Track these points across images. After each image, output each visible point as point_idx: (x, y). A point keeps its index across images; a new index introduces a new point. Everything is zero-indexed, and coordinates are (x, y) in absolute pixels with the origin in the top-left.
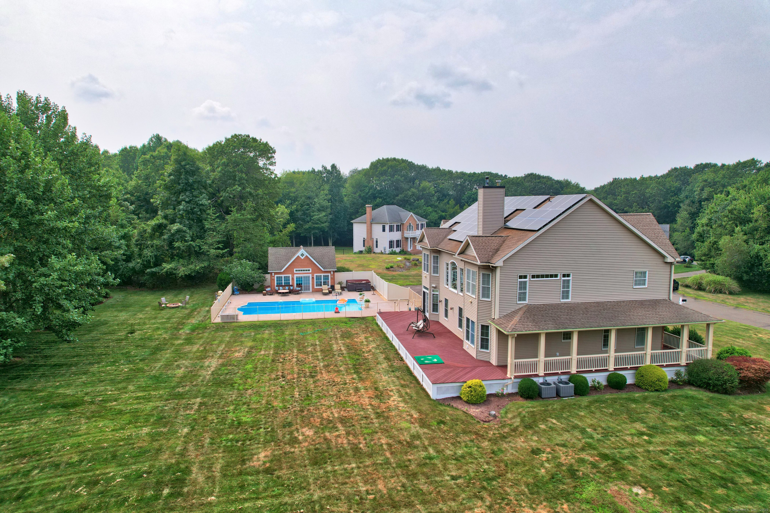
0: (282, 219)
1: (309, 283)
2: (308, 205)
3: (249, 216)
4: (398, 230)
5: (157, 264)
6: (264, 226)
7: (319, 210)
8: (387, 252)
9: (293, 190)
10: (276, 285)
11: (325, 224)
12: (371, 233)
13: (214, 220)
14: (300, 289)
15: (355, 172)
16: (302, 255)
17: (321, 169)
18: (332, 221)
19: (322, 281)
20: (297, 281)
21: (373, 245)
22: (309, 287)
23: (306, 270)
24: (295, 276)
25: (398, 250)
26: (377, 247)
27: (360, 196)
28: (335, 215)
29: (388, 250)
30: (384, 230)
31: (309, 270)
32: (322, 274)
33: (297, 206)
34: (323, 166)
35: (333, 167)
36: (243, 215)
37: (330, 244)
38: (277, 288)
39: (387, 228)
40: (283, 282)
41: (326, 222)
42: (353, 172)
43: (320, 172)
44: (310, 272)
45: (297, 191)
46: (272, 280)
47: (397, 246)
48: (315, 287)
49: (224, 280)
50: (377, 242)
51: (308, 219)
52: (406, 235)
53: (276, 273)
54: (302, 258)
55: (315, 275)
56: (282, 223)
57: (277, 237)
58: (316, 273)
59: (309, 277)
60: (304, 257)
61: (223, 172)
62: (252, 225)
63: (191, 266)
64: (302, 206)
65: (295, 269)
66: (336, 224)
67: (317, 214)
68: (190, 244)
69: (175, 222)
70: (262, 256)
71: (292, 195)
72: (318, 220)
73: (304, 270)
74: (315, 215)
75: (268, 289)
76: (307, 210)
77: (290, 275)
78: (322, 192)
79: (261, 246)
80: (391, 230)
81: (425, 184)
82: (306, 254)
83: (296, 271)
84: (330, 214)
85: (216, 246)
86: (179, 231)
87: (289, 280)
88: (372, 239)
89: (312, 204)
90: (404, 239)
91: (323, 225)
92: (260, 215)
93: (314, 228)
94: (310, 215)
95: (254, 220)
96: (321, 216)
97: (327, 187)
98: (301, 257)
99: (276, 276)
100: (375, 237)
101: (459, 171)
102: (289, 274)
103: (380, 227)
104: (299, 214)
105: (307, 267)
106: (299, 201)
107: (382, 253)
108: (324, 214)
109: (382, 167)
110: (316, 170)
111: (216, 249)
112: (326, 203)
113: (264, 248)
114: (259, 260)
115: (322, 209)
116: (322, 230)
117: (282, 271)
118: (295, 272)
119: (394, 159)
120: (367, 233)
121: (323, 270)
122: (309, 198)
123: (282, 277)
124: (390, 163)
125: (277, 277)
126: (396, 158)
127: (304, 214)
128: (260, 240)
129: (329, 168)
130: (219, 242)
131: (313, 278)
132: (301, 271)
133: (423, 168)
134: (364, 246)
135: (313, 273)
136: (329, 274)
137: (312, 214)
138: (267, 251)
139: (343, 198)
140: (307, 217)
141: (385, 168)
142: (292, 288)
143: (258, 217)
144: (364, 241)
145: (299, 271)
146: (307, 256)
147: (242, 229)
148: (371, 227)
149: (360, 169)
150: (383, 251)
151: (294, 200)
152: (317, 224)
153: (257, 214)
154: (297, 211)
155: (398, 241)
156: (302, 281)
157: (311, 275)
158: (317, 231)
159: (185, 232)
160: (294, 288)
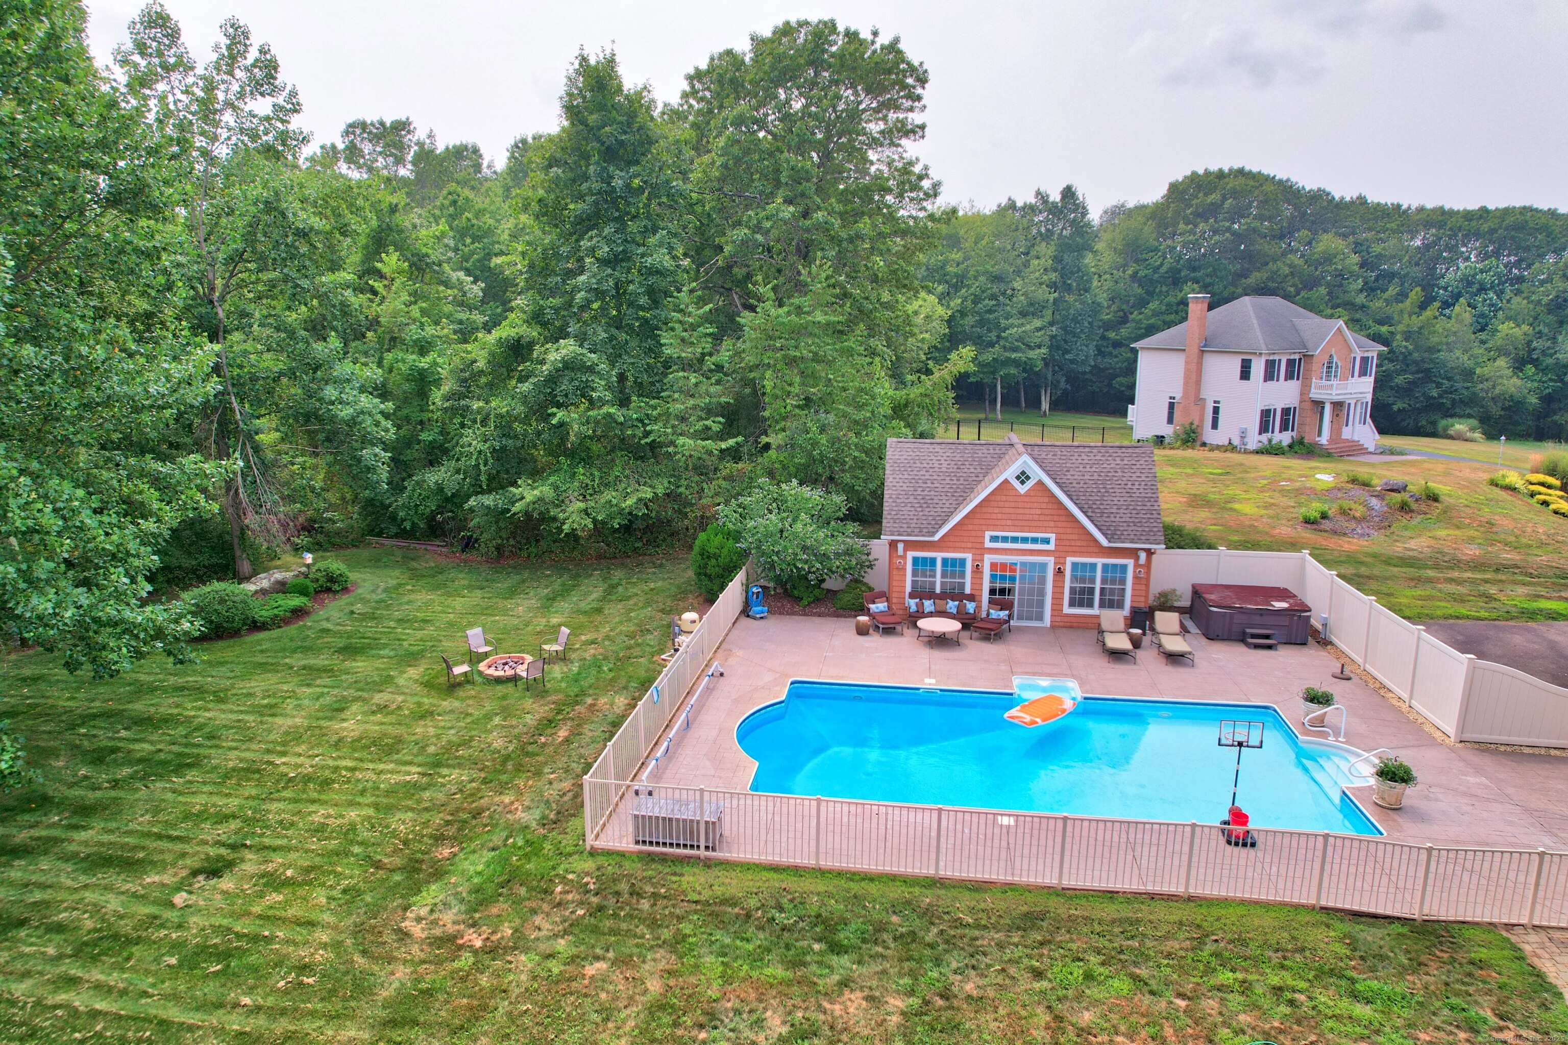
0: (927, 336)
1: (1042, 593)
2: (993, 297)
3: (819, 317)
4: (1289, 376)
5: (497, 483)
6: (873, 353)
7: (1023, 314)
8: (1252, 445)
9: (956, 256)
10: (908, 589)
11: (1037, 351)
12: (1198, 382)
13: (693, 327)
14: (1003, 614)
15: (1117, 213)
16: (1023, 477)
17: (1032, 200)
18: (1055, 345)
19: (1098, 586)
20: (993, 577)
21: (1202, 420)
22: (1041, 604)
23: (1035, 540)
24: (988, 559)
25: (1285, 438)
26: (1215, 426)
27: (1134, 276)
28: (1065, 329)
29: (1255, 440)
30: (1245, 374)
31: (1047, 541)
32: (1100, 561)
33: (965, 299)
34: (1038, 193)
35: (1068, 193)
36: (799, 310)
37: (1045, 405)
38: (912, 604)
39: (1258, 368)
40: (938, 579)
41: (1039, 347)
42: (1113, 213)
43: (1030, 209)
44: (1051, 547)
45: (966, 259)
46: (895, 569)
47: (1284, 427)
48: (1067, 610)
49: (716, 557)
50: (1216, 410)
51: (993, 336)
52: (1315, 394)
53: (909, 545)
54: (1022, 489)
55: (1069, 560)
56: (926, 347)
57: (914, 392)
58: (1074, 554)
59: (1044, 566)
60: (1029, 484)
61: (736, 150)
62: (829, 349)
63: (609, 495)
64: (977, 300)
65: (988, 534)
66: (1067, 352)
67: (1017, 322)
68: (609, 415)
69: (566, 336)
70: (860, 465)
71: (951, 269)
72: (1020, 339)
73: (1025, 540)
74: (1012, 326)
75: (879, 607)
76: (990, 311)
77: (968, 557)
78: (1036, 262)
79: (860, 426)
80: (1270, 374)
81: (1329, 242)
82: (1037, 473)
83: (994, 539)
84: (1052, 324)
85: (699, 426)
86: (569, 365)
87: (962, 575)
88: (1200, 402)
89: (1004, 294)
90: (1307, 405)
91: (1034, 354)
92: (862, 314)
93: (1009, 362)
94: (997, 325)
95: (839, 332)
96: (1028, 327)
97: (1047, 250)
98: (1016, 484)
99: (911, 555)
100: (1210, 395)
101: (1429, 205)
102: (964, 550)
103: (1235, 365)
104: (970, 320)
105: (1037, 529)
106: (969, 287)
107: (1231, 447)
108: (1037, 323)
109: (1206, 195)
110: (1019, 204)
111: (696, 435)
112: (1044, 294)
113: (870, 438)
114: (847, 478)
115: (1031, 310)
116: (1026, 367)
117: (937, 537)
118: (988, 544)
119: (1241, 172)
120: (1186, 383)
121: (1104, 542)
122: (997, 278)
123: (933, 561)
124: (1231, 184)
125: (915, 560)
126: (1247, 168)
127: (981, 323)
128: (860, 407)
129: (1055, 196)
130: (710, 412)
131: (1060, 572)
132: (1015, 540)
133: (1319, 196)
134: (1170, 420)
135: (1060, 554)
136: (1130, 563)
137: (1004, 323)
138: (882, 447)
139: (1089, 281)
140: (989, 331)
141: (1212, 198)
142: (970, 607)
143: (851, 322)
144: (1171, 406)
145: (1005, 539)
146: (1040, 483)
147: (791, 362)
148: (1200, 364)
149: (1131, 204)
150: (1236, 442)
151: (956, 284)
152: (1015, 350)
153: (847, 308)
154: (963, 313)
155: (1286, 411)
156: (1013, 579)
157: (1050, 561)
158: (1013, 371)
159: (591, 369)
160: (978, 607)
